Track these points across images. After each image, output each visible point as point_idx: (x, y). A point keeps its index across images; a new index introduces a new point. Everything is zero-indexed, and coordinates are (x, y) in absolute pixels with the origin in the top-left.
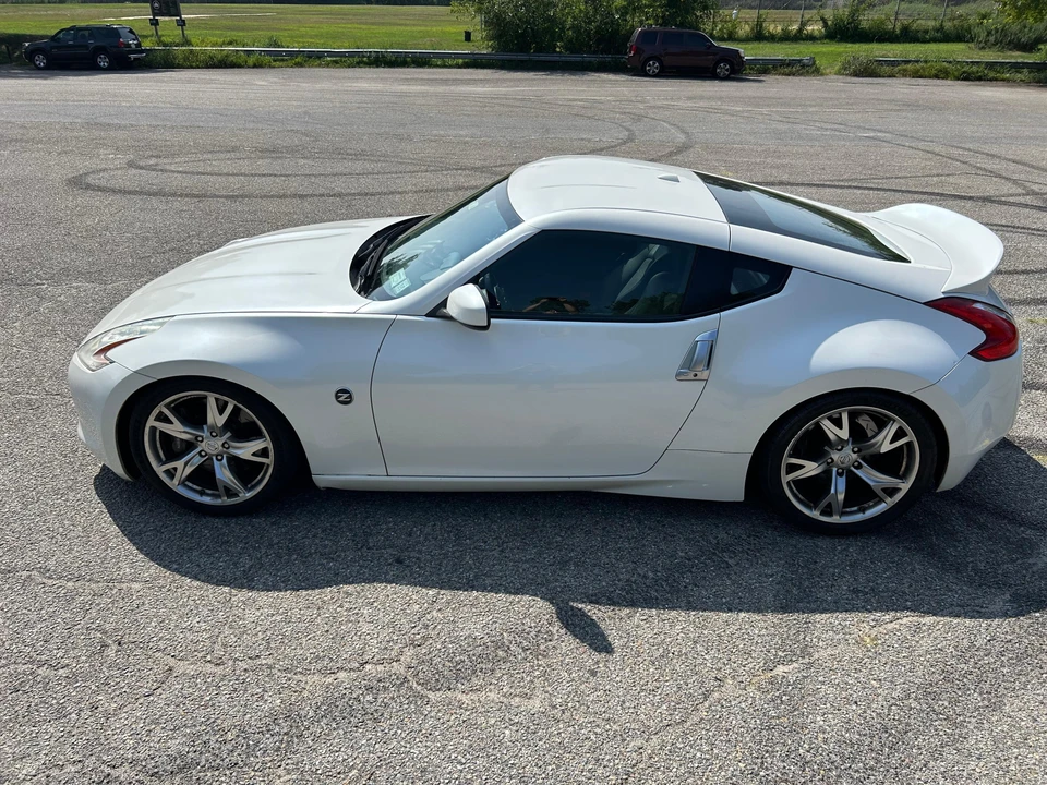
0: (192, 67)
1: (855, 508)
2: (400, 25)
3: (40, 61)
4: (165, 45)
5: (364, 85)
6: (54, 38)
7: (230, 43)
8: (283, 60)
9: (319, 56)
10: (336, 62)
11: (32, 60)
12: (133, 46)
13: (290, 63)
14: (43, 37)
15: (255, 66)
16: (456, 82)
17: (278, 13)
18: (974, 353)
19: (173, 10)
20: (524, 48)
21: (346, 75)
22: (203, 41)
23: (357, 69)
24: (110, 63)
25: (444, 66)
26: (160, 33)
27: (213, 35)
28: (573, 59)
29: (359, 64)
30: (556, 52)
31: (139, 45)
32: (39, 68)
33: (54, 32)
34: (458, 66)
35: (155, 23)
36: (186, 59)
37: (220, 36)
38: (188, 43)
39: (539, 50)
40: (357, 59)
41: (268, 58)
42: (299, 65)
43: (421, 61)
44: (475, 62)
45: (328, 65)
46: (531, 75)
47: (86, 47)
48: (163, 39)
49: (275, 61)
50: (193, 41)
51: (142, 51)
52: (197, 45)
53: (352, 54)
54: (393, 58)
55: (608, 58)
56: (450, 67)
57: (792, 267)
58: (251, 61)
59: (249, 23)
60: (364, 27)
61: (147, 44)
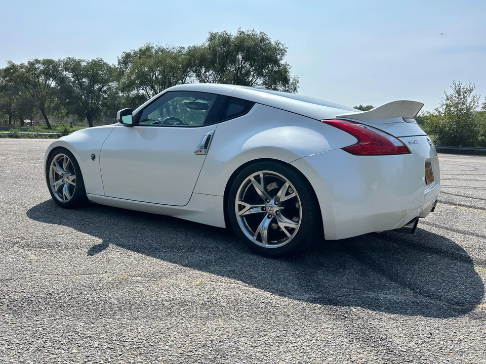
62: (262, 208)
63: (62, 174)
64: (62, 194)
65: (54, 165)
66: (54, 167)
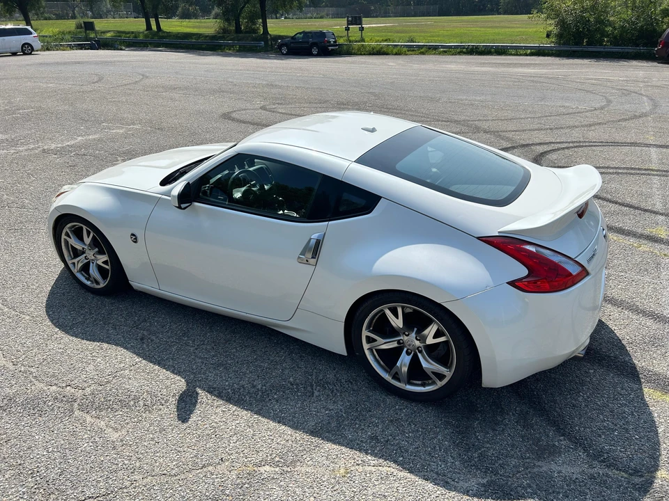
0: (361, 55)
1: (420, 382)
2: (509, 27)
3: (284, 50)
4: (350, 42)
5: (453, 67)
6: (293, 38)
7: (386, 41)
8: (413, 50)
9: (435, 48)
10: (445, 52)
11: (281, 50)
12: (332, 43)
13: (417, 52)
14: (287, 37)
15: (396, 54)
16: (515, 65)
17: (435, 22)
18: (512, 283)
19: (358, 22)
20: (578, 43)
21: (447, 60)
22: (371, 39)
23: (457, 56)
24: (318, 52)
25: (517, 55)
26: (350, 35)
27: (378, 36)
28: (614, 50)
29: (461, 53)
30: (602, 45)
31: (335, 42)
32: (283, 54)
33: (292, 35)
34: (526, 55)
35: (347, 29)
36: (359, 49)
37: (381, 36)
38: (363, 40)
39: (589, 44)
40: (458, 50)
41: (405, 49)
42: (423, 53)
43: (501, 51)
44: (540, 52)
45: (439, 54)
46: (586, 61)
47: (308, 42)
48: (351, 38)
49: (408, 51)
50: (366, 39)
51: (337, 45)
52: (368, 42)
53: (456, 47)
54: (483, 49)
55: (642, 49)
56: (521, 55)
57: (381, 197)
58: (395, 51)
59: (412, 29)
60: (483, 29)
61: (341, 41)
62: (399, 342)
63: (83, 248)
64: (88, 274)
65: (67, 235)
66: (68, 239)
